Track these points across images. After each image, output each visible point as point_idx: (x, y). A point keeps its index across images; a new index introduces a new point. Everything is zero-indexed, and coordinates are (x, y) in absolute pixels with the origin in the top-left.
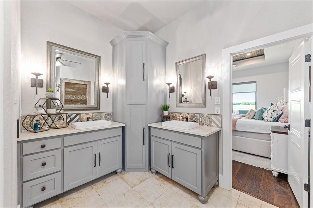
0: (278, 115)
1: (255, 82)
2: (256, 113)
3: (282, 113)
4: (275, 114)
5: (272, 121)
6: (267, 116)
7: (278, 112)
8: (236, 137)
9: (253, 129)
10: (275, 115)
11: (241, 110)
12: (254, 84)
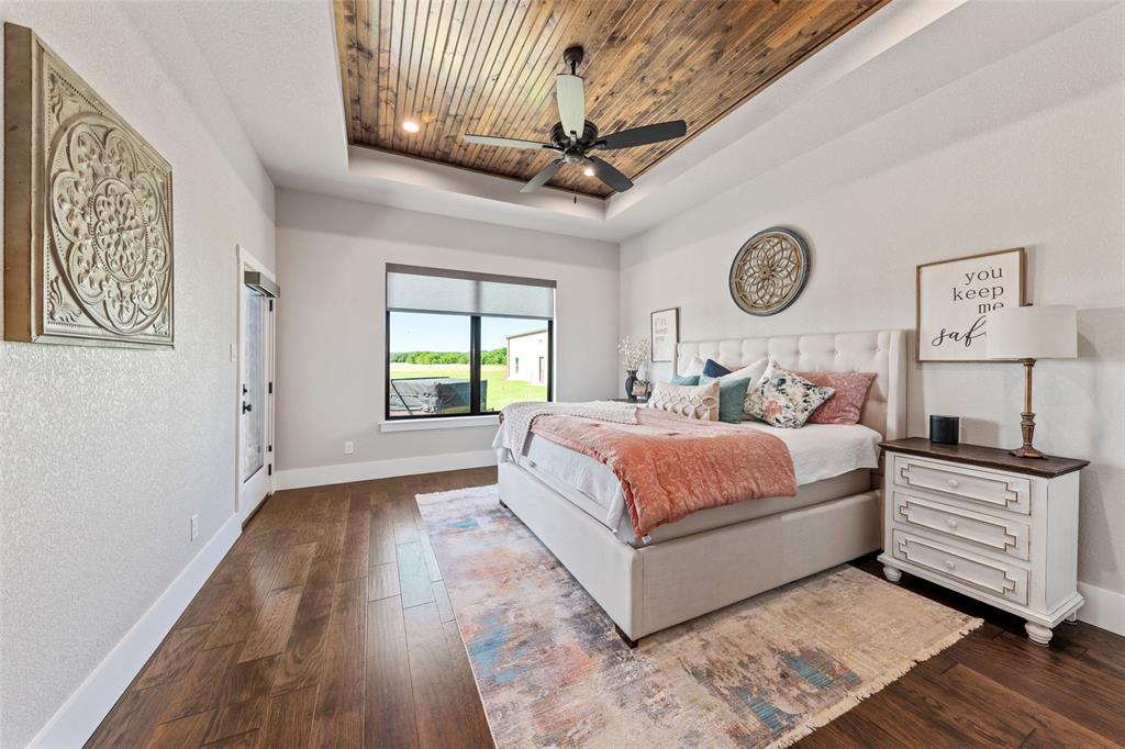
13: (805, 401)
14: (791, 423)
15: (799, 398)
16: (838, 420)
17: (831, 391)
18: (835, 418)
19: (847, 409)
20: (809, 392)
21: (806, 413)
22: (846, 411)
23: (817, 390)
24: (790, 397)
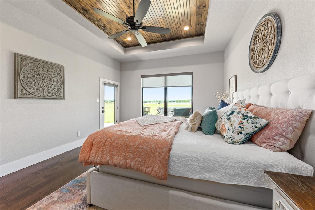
0: (256, 129)
1: (191, 73)
2: (204, 120)
3: (267, 125)
4: (251, 125)
5: (241, 140)
6: (231, 128)
7: (258, 120)
8: (172, 192)
9: (210, 171)
10: (249, 128)
11: (176, 108)
12: (190, 76)
13: (240, 127)
14: (230, 140)
15: (236, 125)
16: (265, 145)
17: (263, 122)
18: (265, 143)
19: (277, 138)
20: (243, 121)
21: (241, 136)
22: (275, 139)
23: (250, 120)
24: (232, 123)
